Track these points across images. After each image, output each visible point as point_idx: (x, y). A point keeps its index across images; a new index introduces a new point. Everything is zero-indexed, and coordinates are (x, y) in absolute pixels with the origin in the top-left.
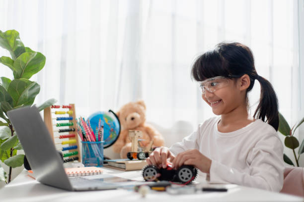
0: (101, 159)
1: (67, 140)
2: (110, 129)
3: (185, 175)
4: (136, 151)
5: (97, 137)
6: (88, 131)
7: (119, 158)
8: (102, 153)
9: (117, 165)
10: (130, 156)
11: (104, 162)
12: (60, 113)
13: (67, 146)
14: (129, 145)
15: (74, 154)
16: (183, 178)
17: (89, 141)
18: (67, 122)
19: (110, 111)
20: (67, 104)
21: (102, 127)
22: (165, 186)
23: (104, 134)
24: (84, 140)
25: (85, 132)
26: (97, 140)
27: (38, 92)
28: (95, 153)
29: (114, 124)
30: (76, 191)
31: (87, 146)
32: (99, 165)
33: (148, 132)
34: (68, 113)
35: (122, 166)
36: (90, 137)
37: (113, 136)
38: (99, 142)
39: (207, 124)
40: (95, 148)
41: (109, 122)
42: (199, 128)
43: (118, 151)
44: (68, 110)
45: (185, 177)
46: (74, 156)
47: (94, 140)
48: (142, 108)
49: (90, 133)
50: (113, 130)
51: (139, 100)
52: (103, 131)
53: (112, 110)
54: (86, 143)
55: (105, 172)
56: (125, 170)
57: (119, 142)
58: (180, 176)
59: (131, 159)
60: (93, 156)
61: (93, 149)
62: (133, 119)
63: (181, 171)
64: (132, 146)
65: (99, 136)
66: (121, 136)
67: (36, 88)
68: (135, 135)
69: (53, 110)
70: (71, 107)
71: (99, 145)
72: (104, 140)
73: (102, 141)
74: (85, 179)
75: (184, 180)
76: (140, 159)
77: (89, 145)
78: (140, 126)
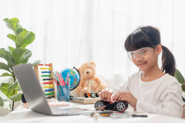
0: (68, 97)
1: (48, 85)
2: (73, 78)
3: (121, 107)
4: (90, 92)
5: (66, 84)
6: (61, 80)
7: (79, 96)
8: (69, 93)
9: (78, 101)
10: (86, 96)
11: (71, 99)
12: (44, 69)
13: (47, 89)
14: (86, 88)
15: (52, 94)
16: (119, 108)
17: (61, 86)
18: (48, 74)
19: (74, 68)
20: (48, 63)
21: (69, 77)
22: (109, 113)
23: (71, 81)
24: (58, 85)
25: (59, 81)
26: (66, 85)
27: (30, 56)
28: (65, 93)
29: (76, 76)
30: (54, 115)
31: (60, 89)
32: (67, 100)
33: (97, 81)
34: (48, 68)
35: (82, 101)
36: (62, 84)
37: (76, 83)
38: (67, 87)
39: (134, 76)
40: (65, 90)
41: (73, 74)
42: (129, 79)
43: (79, 92)
44: (48, 67)
45: (121, 108)
46: (52, 95)
47: (64, 85)
48: (93, 66)
49: (62, 81)
50: (76, 79)
51: (92, 61)
52: (70, 80)
53: (75, 67)
55: (71, 105)
56: (83, 103)
57: (79, 87)
58: (118, 108)
59: (87, 97)
60: (63, 95)
61: (64, 91)
62: (88, 73)
63: (118, 104)
64: (87, 89)
65: (67, 82)
67: (29, 53)
68: (89, 82)
69: (39, 67)
70: (50, 65)
71: (67, 88)
72: (70, 85)
73: (69, 86)
74: (59, 109)
75: (120, 110)
76: (92, 97)
77: (61, 88)
78: (92, 77)
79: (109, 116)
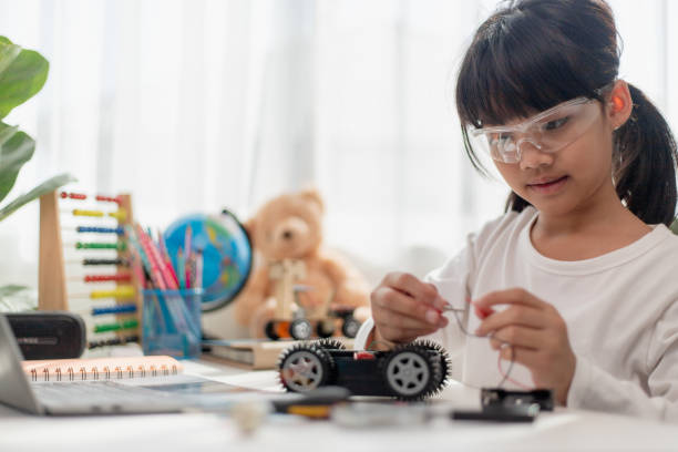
0: (192, 338)
1: (110, 287)
2: (219, 257)
3: (408, 373)
4: (286, 316)
5: (182, 277)
6: (158, 261)
7: (246, 336)
8: (198, 323)
9: (233, 355)
10: (271, 332)
12: (86, 214)
15: (126, 327)
16: (400, 382)
17: (159, 289)
18: (112, 239)
19: (225, 212)
20: (114, 193)
21: (200, 252)
22: (329, 402)
23: (205, 272)
24: (146, 287)
25: (151, 266)
26: (183, 284)
27: (28, 157)
29: (234, 247)
30: (49, 414)
31: (155, 302)
32: (187, 353)
33: (331, 273)
34: (111, 215)
35: (247, 356)
36: (164, 279)
37: (230, 279)
38: (187, 292)
40: (177, 307)
43: (245, 321)
44: (113, 207)
46: (128, 333)
47: (172, 283)
48: (312, 207)
49: (163, 267)
50: (230, 262)
51: (308, 187)
52: (200, 263)
53: (231, 207)
54: (154, 293)
56: (250, 366)
58: (392, 378)
59: (274, 337)
60: (171, 328)
61: (172, 310)
62: (287, 235)
63: (396, 361)
65: (188, 274)
66: (255, 279)
67: (25, 147)
68: (284, 271)
69: (64, 205)
70: (123, 201)
71: (189, 300)
72: (205, 285)
73: (198, 290)
75: (404, 390)
76: (296, 338)
77: (161, 299)
79: (326, 418)
